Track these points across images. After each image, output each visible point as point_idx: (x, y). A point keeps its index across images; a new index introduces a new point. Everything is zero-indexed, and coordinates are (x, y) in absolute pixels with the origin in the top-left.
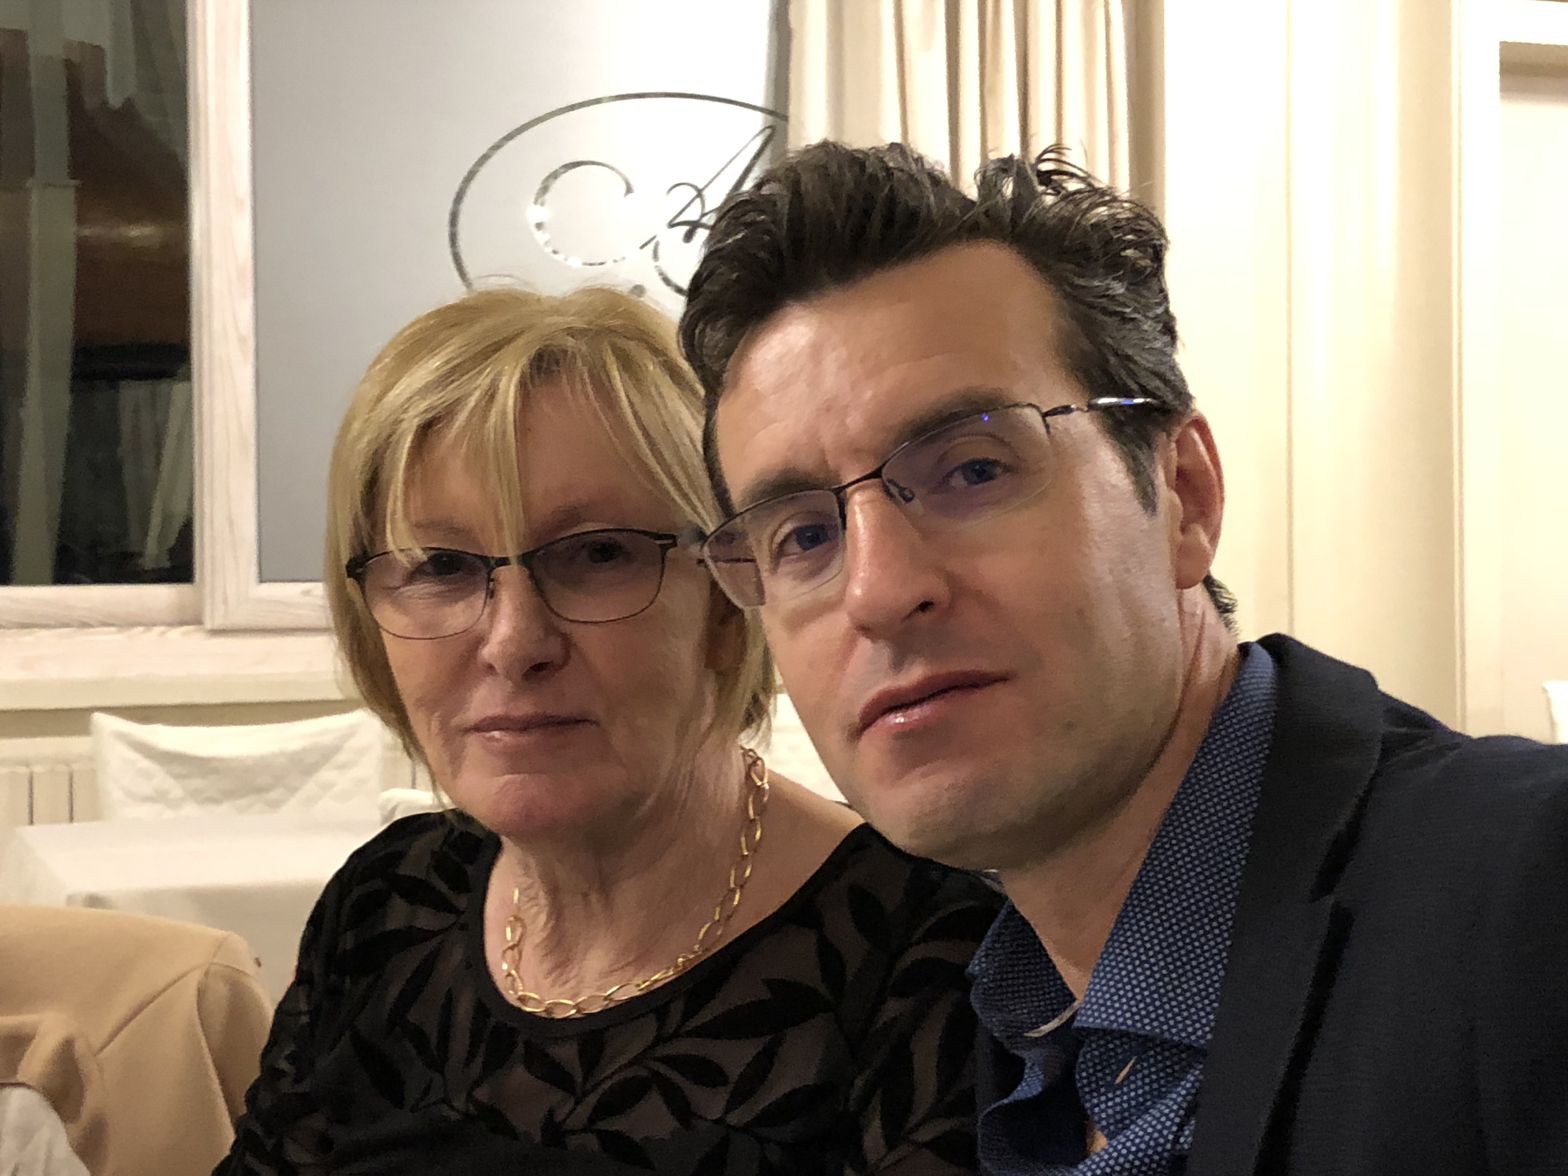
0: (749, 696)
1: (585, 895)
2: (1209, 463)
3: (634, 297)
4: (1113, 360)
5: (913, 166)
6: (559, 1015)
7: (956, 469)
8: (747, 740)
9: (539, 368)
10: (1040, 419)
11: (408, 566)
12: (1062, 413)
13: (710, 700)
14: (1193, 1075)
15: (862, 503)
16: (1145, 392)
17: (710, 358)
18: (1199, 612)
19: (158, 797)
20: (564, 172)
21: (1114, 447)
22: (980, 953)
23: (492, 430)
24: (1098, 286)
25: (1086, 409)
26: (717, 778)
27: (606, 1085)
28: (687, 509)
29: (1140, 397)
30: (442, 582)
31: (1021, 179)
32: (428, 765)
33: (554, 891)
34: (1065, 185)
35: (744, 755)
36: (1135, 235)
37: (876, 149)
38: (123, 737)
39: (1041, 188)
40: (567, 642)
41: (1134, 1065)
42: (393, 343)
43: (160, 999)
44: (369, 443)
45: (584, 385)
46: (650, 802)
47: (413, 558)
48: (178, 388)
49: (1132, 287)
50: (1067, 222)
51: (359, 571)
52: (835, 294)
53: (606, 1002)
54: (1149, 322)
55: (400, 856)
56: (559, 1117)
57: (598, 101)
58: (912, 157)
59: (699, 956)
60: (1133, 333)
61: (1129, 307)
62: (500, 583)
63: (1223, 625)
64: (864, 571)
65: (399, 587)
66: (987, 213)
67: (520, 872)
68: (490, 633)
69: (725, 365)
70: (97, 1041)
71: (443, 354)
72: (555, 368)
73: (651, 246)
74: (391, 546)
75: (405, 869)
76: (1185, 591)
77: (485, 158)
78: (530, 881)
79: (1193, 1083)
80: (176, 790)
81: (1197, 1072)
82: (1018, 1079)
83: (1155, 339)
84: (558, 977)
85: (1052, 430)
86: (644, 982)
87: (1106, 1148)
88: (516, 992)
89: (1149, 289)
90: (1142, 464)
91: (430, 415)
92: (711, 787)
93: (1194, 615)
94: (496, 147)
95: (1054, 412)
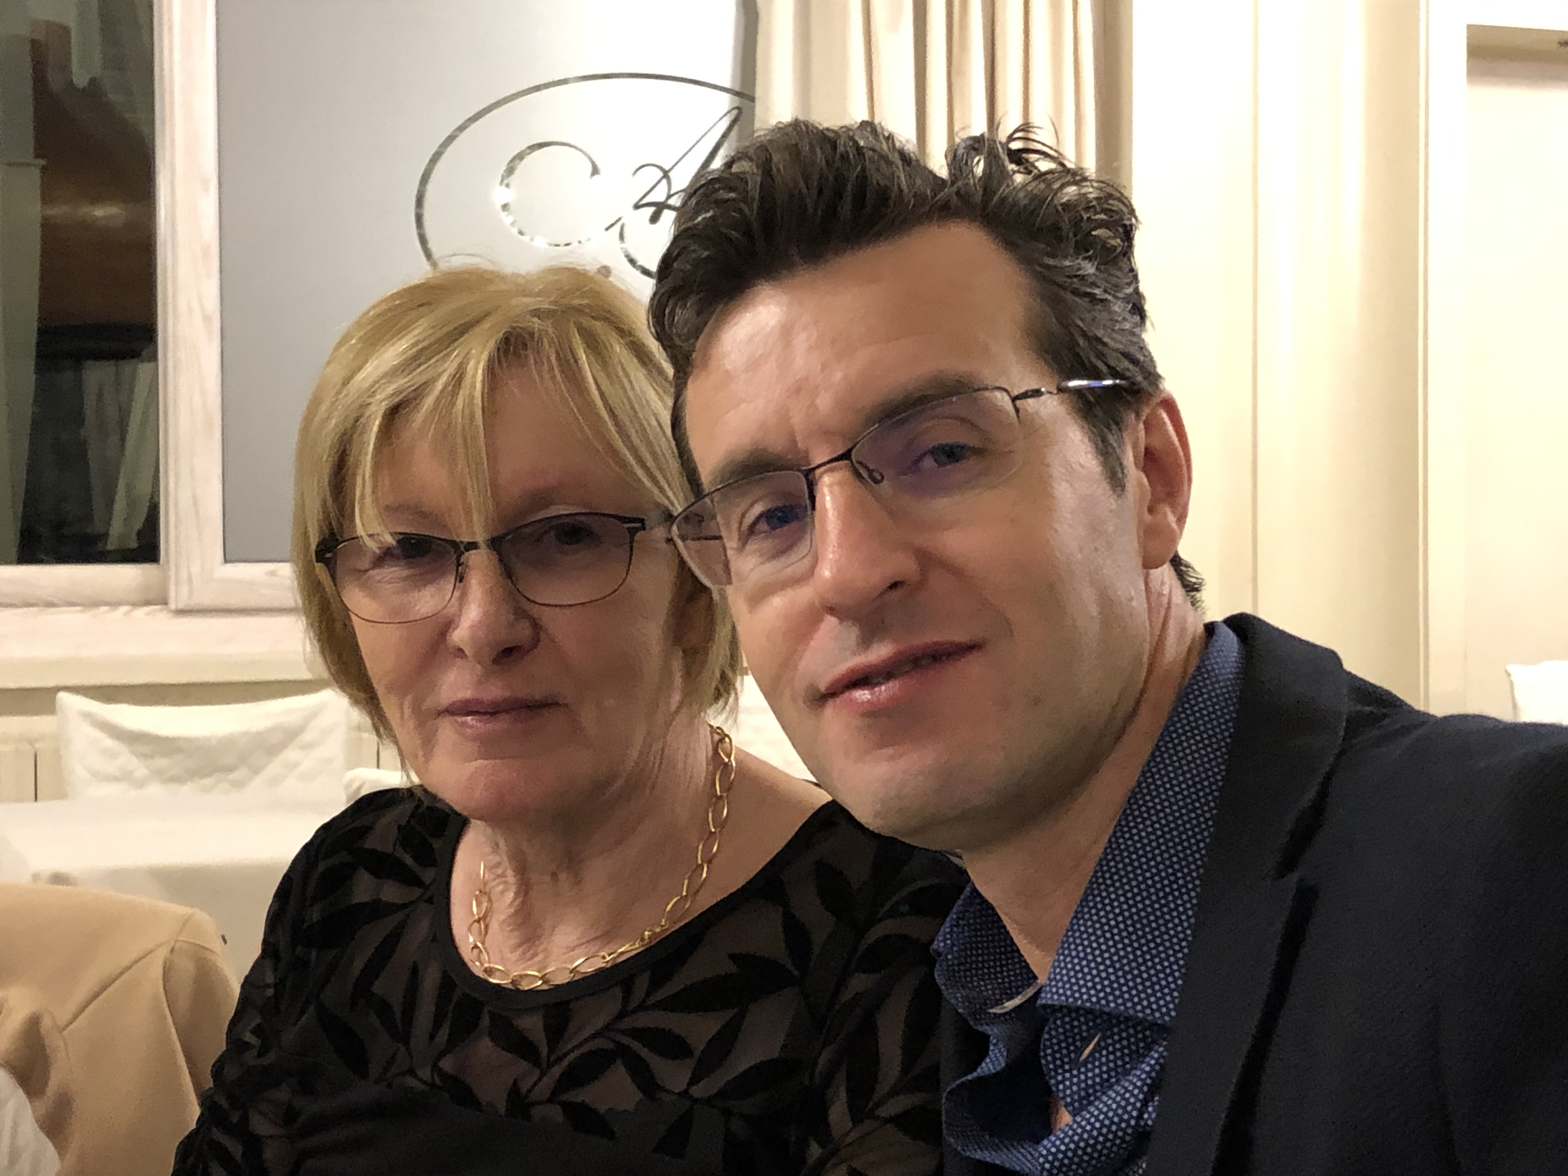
0: (718, 674)
1: (554, 875)
2: (1177, 443)
3: (599, 277)
4: (1081, 342)
5: (885, 146)
6: (525, 986)
7: (925, 454)
8: (716, 718)
9: (506, 352)
10: (1010, 402)
11: (378, 551)
12: (1032, 396)
13: (678, 679)
14: (1157, 1051)
15: (831, 486)
16: (1114, 374)
17: (679, 336)
18: (1166, 591)
19: (124, 777)
20: (530, 153)
21: (1083, 427)
22: (946, 927)
23: (460, 414)
24: (1069, 266)
25: (1055, 392)
26: (686, 756)
27: (572, 1056)
28: (656, 491)
29: (1109, 379)
30: (410, 566)
31: (992, 158)
32: (396, 742)
33: (522, 870)
34: (1037, 164)
35: (711, 733)
36: (1105, 214)
37: (848, 129)
38: (88, 716)
39: (1012, 167)
40: (536, 626)
41: (1099, 1042)
42: (359, 324)
43: (126, 975)
44: (336, 426)
45: (551, 369)
46: (620, 783)
47: (382, 543)
48: (143, 369)
49: (1103, 267)
50: (1038, 201)
51: (328, 555)
52: (805, 275)
53: (572, 975)
54: (1119, 303)
55: (367, 830)
56: (524, 1087)
57: (564, 82)
58: (884, 136)
59: (667, 930)
60: (1103, 313)
61: (1099, 287)
62: (467, 566)
63: (1189, 604)
64: (834, 553)
65: (367, 570)
66: (958, 193)
67: (488, 849)
68: (460, 616)
69: (694, 345)
70: (63, 1017)
71: (410, 335)
72: (523, 352)
73: (617, 227)
74: (360, 531)
75: (371, 843)
76: (1152, 571)
77: (451, 139)
78: (497, 859)
79: (1157, 1060)
80: (140, 769)
81: (1161, 1049)
82: (984, 1053)
83: (1125, 319)
84: (524, 953)
85: (1021, 413)
86: (610, 955)
87: (1071, 1123)
88: (482, 964)
89: (1120, 269)
90: (1111, 444)
91: (397, 400)
92: (680, 765)
93: (1160, 594)
94: (461, 128)
95: (1025, 395)
